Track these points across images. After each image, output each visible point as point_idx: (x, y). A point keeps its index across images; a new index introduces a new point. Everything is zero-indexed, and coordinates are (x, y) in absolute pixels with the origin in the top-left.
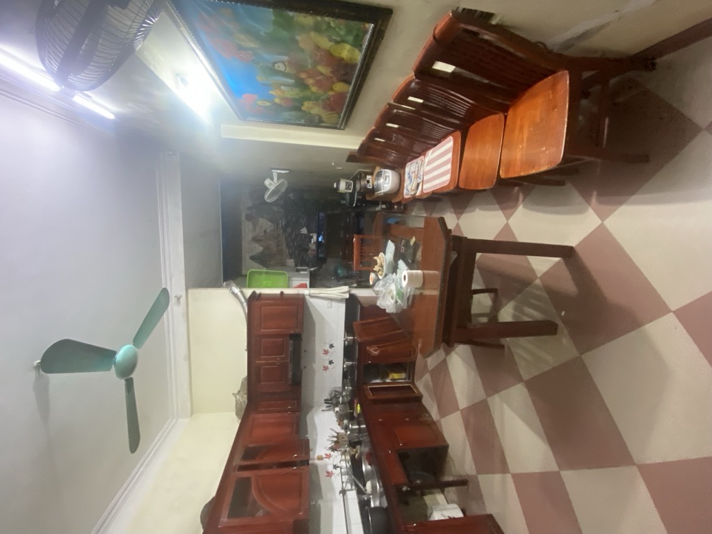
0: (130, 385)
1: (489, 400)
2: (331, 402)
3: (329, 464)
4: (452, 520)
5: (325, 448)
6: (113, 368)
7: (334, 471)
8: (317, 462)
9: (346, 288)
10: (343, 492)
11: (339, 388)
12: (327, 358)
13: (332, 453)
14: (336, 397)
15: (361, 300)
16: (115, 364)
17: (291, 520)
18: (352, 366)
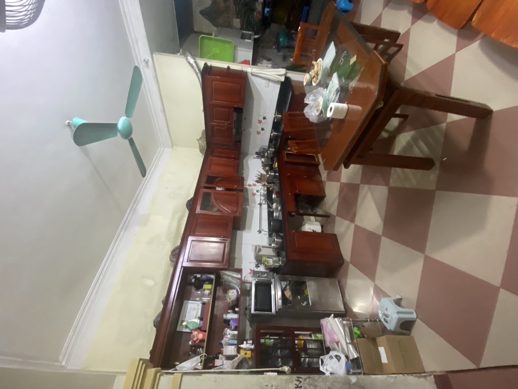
0: (132, 142)
1: (361, 186)
2: (260, 154)
3: (255, 189)
4: (314, 232)
5: (253, 180)
6: (119, 134)
7: (257, 193)
8: (247, 187)
9: (283, 71)
10: (260, 204)
11: (266, 146)
12: (260, 126)
13: (257, 184)
14: (264, 152)
15: (293, 84)
16: (119, 131)
17: (232, 216)
18: (277, 136)
